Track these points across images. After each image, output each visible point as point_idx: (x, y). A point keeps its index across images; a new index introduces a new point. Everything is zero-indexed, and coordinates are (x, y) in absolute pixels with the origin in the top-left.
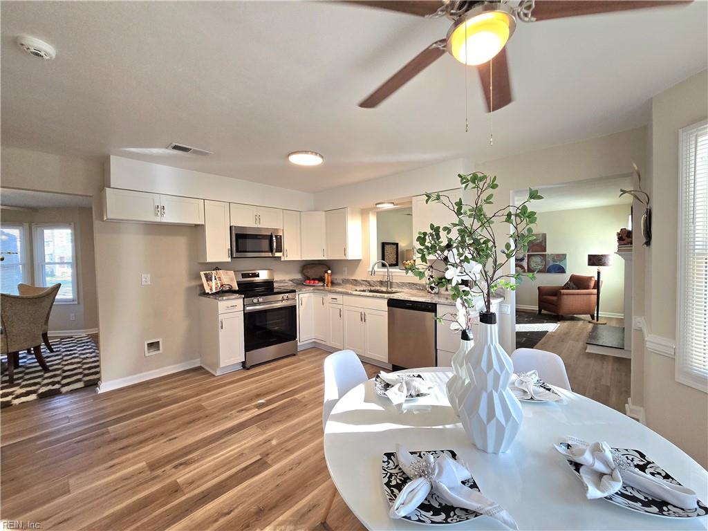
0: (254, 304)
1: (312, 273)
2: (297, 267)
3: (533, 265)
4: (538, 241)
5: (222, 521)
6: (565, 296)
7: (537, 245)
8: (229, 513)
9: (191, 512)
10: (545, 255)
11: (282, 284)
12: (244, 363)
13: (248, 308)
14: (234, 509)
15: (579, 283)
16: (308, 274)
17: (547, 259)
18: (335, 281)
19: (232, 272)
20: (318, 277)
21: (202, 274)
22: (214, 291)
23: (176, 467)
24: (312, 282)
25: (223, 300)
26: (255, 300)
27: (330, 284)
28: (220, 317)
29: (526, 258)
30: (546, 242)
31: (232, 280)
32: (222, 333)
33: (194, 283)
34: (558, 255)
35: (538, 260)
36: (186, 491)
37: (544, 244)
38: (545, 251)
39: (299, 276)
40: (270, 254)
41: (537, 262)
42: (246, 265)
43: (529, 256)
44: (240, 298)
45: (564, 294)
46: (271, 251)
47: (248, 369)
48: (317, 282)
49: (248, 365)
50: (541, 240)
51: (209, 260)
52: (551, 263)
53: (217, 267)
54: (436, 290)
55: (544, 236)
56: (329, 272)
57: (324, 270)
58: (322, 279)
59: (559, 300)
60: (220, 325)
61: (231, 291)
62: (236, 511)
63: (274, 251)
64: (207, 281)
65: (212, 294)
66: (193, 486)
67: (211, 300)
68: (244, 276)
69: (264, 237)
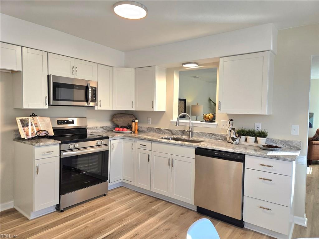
0: (71, 150)
1: (120, 121)
2: (108, 116)
11: (94, 131)
12: (58, 207)
13: (64, 153)
16: (118, 123)
18: (140, 129)
19: (49, 119)
20: (126, 125)
21: (18, 119)
22: (30, 136)
24: (121, 129)
25: (39, 146)
26: (72, 146)
27: (136, 132)
28: (36, 163)
31: (48, 126)
32: (37, 178)
33: (9, 128)
39: (108, 124)
40: (86, 104)
42: (62, 113)
44: (57, 144)
46: (87, 101)
47: (62, 211)
48: (125, 129)
49: (62, 208)
51: (25, 106)
53: (33, 113)
54: (237, 141)
56: (137, 121)
57: (132, 119)
58: (129, 127)
60: (36, 170)
61: (47, 137)
63: (90, 101)
64: (23, 127)
65: (28, 139)
67: (26, 146)
68: (59, 122)
69: (80, 87)
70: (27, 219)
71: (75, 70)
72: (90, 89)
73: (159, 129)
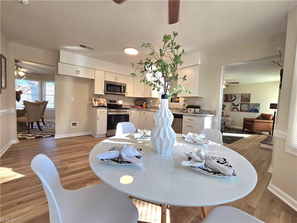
0: (112, 112)
2: (133, 100)
3: (243, 108)
4: (247, 97)
5: (77, 180)
6: (256, 123)
7: (246, 99)
8: (80, 178)
9: (68, 176)
10: (249, 104)
12: (106, 134)
13: (109, 113)
14: (83, 177)
15: (265, 117)
16: (137, 104)
17: (250, 106)
18: (148, 107)
19: (105, 99)
20: (140, 105)
21: (93, 98)
23: (69, 162)
24: (138, 106)
25: (99, 109)
26: (112, 110)
27: (145, 108)
28: (98, 115)
29: (240, 105)
30: (250, 98)
31: (105, 102)
32: (98, 121)
33: (90, 102)
34: (256, 104)
35: (246, 106)
36: (69, 169)
37: (249, 99)
38: (249, 101)
39: (133, 104)
40: (120, 93)
41: (245, 107)
42: (112, 97)
43: (241, 104)
44: (106, 109)
45: (255, 122)
46: (121, 92)
47: (108, 137)
48: (139, 106)
49: (108, 135)
50: (248, 97)
51: (96, 93)
52: (252, 108)
53: (99, 96)
54: (186, 111)
55: (250, 95)
56: (145, 103)
57: (143, 102)
58: (142, 106)
59: (253, 124)
60: (97, 119)
61: (104, 106)
62: (83, 178)
63: (122, 92)
64: (95, 101)
65: (96, 107)
66: (73, 168)
68: (110, 101)
69: (118, 86)
70: (95, 138)
71: (116, 78)
72: (122, 87)
73: (155, 107)
